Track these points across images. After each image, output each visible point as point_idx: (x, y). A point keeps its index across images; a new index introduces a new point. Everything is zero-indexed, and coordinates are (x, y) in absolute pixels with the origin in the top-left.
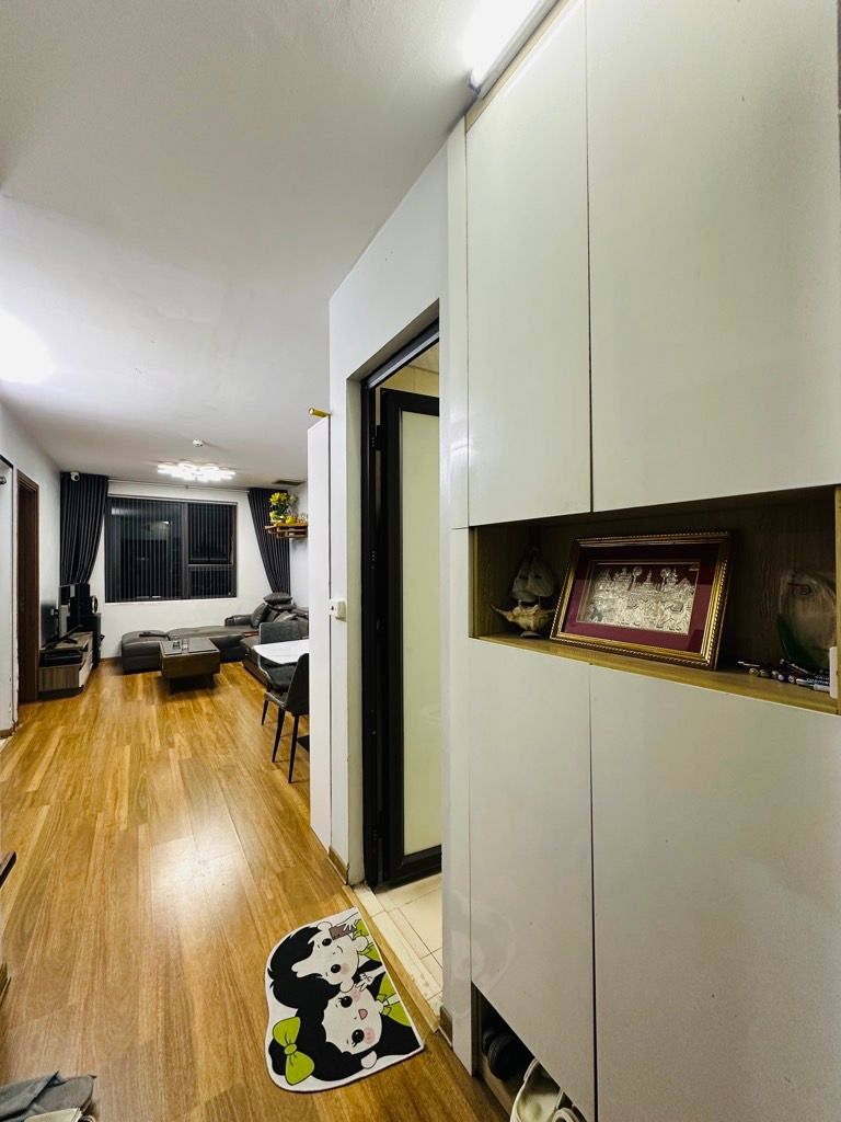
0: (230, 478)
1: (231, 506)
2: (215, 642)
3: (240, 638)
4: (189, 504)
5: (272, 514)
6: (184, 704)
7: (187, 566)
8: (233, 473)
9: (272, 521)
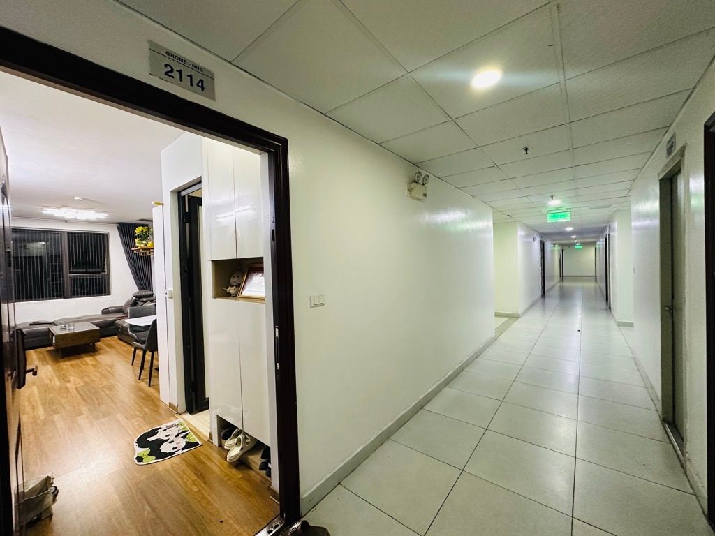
0: (103, 217)
1: (103, 235)
2: (96, 324)
3: (115, 320)
4: (68, 233)
5: (137, 240)
6: (73, 362)
7: (68, 276)
8: (106, 215)
9: (137, 245)
